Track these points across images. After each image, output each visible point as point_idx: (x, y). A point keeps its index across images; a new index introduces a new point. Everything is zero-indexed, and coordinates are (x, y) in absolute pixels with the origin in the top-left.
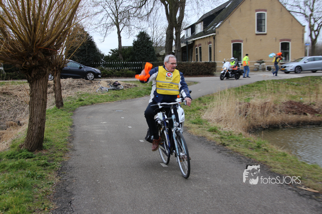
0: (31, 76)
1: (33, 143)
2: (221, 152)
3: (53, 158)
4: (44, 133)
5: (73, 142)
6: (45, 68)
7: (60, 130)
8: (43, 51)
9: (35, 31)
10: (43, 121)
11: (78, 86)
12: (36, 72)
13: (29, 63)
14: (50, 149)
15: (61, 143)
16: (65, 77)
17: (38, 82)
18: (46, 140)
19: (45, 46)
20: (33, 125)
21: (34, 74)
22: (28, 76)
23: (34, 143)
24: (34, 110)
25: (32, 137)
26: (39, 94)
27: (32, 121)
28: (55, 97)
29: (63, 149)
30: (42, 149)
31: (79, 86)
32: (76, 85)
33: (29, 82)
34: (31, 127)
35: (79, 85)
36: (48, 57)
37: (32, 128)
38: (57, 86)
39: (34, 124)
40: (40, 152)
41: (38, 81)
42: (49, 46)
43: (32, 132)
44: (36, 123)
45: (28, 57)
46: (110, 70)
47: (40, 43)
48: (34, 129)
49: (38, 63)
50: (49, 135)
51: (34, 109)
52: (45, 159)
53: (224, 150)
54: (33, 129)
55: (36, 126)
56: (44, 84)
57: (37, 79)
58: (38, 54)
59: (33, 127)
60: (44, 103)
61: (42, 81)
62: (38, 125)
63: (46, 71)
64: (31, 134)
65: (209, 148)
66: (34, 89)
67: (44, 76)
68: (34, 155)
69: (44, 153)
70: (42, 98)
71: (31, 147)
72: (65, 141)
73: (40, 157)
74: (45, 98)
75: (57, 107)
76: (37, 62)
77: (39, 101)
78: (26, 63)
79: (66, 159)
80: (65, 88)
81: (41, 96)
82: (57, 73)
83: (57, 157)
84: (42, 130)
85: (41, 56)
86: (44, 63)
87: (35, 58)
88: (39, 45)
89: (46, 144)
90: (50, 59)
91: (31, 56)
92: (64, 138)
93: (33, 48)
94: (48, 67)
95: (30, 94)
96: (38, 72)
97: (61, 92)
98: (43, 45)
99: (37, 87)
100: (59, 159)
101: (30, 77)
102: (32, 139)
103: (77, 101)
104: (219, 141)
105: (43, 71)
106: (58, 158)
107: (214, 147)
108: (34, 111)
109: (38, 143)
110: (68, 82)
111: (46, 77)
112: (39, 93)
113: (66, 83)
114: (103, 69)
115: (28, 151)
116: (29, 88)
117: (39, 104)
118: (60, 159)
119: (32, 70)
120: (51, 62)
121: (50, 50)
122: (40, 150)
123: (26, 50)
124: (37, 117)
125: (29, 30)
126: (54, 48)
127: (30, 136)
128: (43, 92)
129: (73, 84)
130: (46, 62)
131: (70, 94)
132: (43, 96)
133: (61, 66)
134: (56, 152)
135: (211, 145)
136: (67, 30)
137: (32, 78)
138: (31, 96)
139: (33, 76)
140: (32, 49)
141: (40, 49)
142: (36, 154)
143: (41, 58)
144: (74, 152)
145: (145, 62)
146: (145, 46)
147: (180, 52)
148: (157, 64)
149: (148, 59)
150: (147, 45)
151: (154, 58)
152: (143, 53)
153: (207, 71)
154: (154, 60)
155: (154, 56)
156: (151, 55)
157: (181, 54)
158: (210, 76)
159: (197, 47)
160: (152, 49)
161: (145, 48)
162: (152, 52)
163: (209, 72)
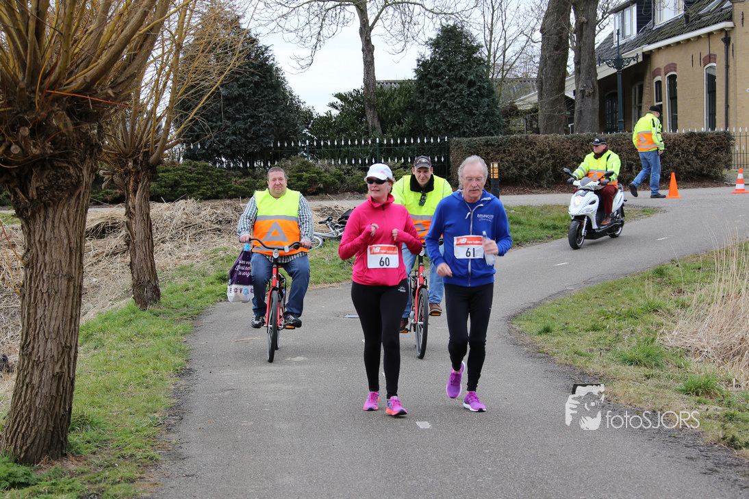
0: (26, 193)
1: (33, 434)
2: (716, 471)
3: (102, 485)
4: (71, 396)
5: (181, 428)
6: (75, 166)
7: (138, 384)
8: (68, 105)
9: (39, 33)
10: (68, 353)
11: (216, 226)
12: (46, 181)
13: (19, 150)
14: (94, 453)
15: (137, 431)
16: (171, 199)
17: (51, 215)
18: (84, 424)
19: (74, 86)
20: (33, 368)
21: (37, 188)
22: (15, 194)
23: (37, 432)
24: (36, 313)
25: (30, 411)
26: (54, 257)
27: (31, 354)
28: (131, 268)
29: (139, 454)
30: (65, 455)
31: (219, 227)
32: (209, 223)
33: (19, 214)
34: (26, 376)
35: (220, 222)
36: (85, 127)
37: (31, 380)
38: (137, 227)
39: (37, 363)
40: (58, 464)
41: (50, 210)
42: (88, 88)
43: (29, 392)
44: (44, 361)
45: (14, 128)
46: (333, 170)
47: (59, 77)
48: (36, 381)
49: (51, 148)
50: (98, 403)
51: (39, 311)
52: (70, 490)
53: (731, 465)
54: (34, 382)
55: (45, 370)
56: (71, 222)
57: (49, 205)
58: (49, 114)
59: (32, 374)
60: (72, 289)
61: (65, 212)
62: (51, 367)
63: (79, 177)
64: (25, 401)
65: (673, 453)
66: (37, 239)
67: (71, 195)
68: (34, 476)
69: (72, 467)
70: (66, 270)
71: (24, 448)
72: (151, 425)
73: (53, 484)
74: (75, 273)
75: (137, 303)
76: (49, 144)
77: (55, 282)
78: (9, 147)
79: (145, 491)
80: (168, 236)
81: (63, 264)
82: (136, 183)
83: (115, 483)
84: (64, 385)
85: (61, 122)
86: (74, 149)
87: (39, 130)
88: (56, 84)
89: (82, 435)
90: (96, 131)
91: (25, 123)
92: (148, 414)
93: (32, 95)
94: (88, 161)
95: (22, 259)
96: (50, 181)
97: (152, 252)
98: (68, 84)
99: (48, 234)
100: (120, 488)
101: (22, 196)
102: (28, 417)
103: (212, 283)
104: (715, 431)
105: (69, 176)
106: (117, 486)
107: (694, 453)
108: (38, 317)
109: (52, 433)
110: (179, 213)
111: (79, 196)
112: (56, 255)
113: (174, 217)
114: (309, 166)
115: (16, 461)
116: (20, 236)
117: (56, 293)
118: (123, 491)
119: (32, 174)
120: (97, 144)
121: (94, 102)
122: (57, 459)
123: (9, 103)
124: (47, 339)
125: (18, 31)
126: (107, 93)
127: (22, 409)
128: (71, 251)
129: (199, 221)
130: (79, 144)
131: (187, 257)
132: (70, 263)
133: (152, 159)
134: (113, 466)
135: (684, 442)
136: (151, 29)
137: (32, 201)
138: (27, 266)
139: (33, 193)
140: (29, 98)
141: (58, 99)
142: (44, 472)
143: (60, 130)
144: (178, 464)
145: (460, 137)
146: (461, 80)
147: (594, 96)
148: (506, 142)
149: (470, 125)
150: (465, 73)
151: (493, 122)
152: (453, 106)
153: (695, 166)
154: (494, 129)
155: (493, 115)
156: (482, 112)
157: (598, 103)
158: (708, 186)
159: (658, 78)
160: (484, 88)
161: (461, 86)
162: (486, 100)
163: (702, 169)
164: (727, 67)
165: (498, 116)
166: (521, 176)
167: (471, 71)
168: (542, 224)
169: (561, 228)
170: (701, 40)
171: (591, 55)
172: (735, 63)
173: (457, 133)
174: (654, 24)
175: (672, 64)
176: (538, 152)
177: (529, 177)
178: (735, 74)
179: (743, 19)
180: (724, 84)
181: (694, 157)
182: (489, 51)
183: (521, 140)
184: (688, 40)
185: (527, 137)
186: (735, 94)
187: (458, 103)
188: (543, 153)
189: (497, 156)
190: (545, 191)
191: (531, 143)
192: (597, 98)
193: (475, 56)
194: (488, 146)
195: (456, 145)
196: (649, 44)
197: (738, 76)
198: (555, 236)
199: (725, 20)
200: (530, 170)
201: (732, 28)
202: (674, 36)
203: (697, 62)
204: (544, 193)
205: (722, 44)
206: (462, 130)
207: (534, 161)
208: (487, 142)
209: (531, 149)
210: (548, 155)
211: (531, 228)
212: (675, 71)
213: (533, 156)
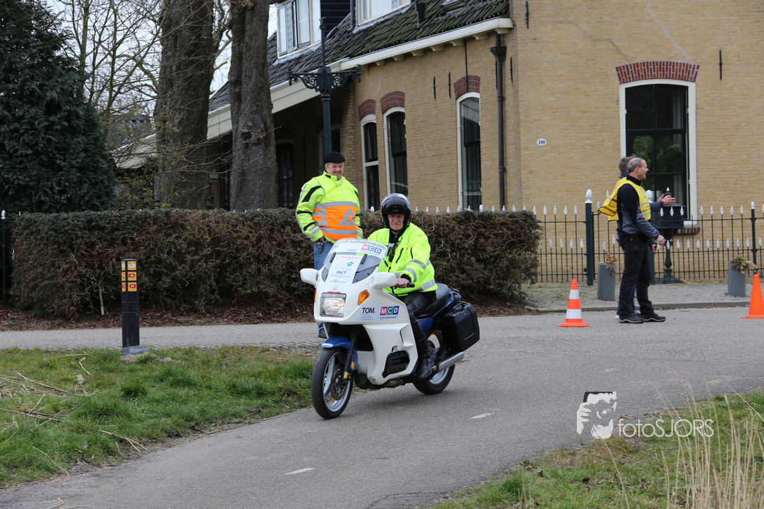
145: (32, 211)
146: (32, 99)
147: (267, 146)
148: (127, 223)
149: (52, 188)
150: (41, 87)
151: (97, 183)
152: (17, 151)
153: (475, 275)
154: (99, 197)
155: (96, 170)
156: (74, 162)
157: (274, 157)
158: (498, 314)
159: (370, 118)
160: (78, 117)
161: (33, 111)
162: (81, 139)
163: (487, 282)
164: (502, 99)
165: (106, 173)
166: (155, 289)
167: (51, 83)
168: (234, 386)
169: (273, 394)
170: (451, 51)
171: (260, 68)
172: (516, 92)
173: (25, 204)
174: (354, 22)
175: (396, 93)
176: (190, 244)
177: (172, 291)
178: (517, 113)
179: (527, 14)
180: (496, 130)
181: (473, 259)
182: (83, 48)
183: (155, 219)
184: (427, 51)
185: (167, 214)
186: (518, 149)
187: (27, 145)
188: (197, 244)
189: (110, 250)
190: (203, 320)
191: (176, 226)
192: (273, 148)
193: (57, 54)
194: (91, 229)
195: (25, 228)
196: (351, 56)
197: (522, 117)
198: (265, 411)
199: (496, 15)
200: (174, 279)
201: (510, 29)
202: (399, 42)
203: (443, 91)
204: (201, 324)
205: (492, 59)
206: (35, 199)
207: (183, 262)
208: (90, 221)
209: (177, 238)
210: (208, 251)
211: (212, 393)
212: (403, 106)
213: (179, 252)
